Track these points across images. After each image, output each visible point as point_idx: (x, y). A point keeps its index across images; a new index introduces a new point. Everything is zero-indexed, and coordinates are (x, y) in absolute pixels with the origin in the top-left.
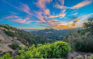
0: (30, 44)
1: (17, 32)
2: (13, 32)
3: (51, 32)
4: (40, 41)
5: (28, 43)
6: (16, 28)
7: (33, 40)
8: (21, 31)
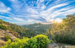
0: (21, 36)
1: (10, 26)
2: (6, 25)
3: (39, 26)
4: (29, 33)
5: (19, 35)
6: (9, 23)
7: (23, 32)
8: (13, 25)
